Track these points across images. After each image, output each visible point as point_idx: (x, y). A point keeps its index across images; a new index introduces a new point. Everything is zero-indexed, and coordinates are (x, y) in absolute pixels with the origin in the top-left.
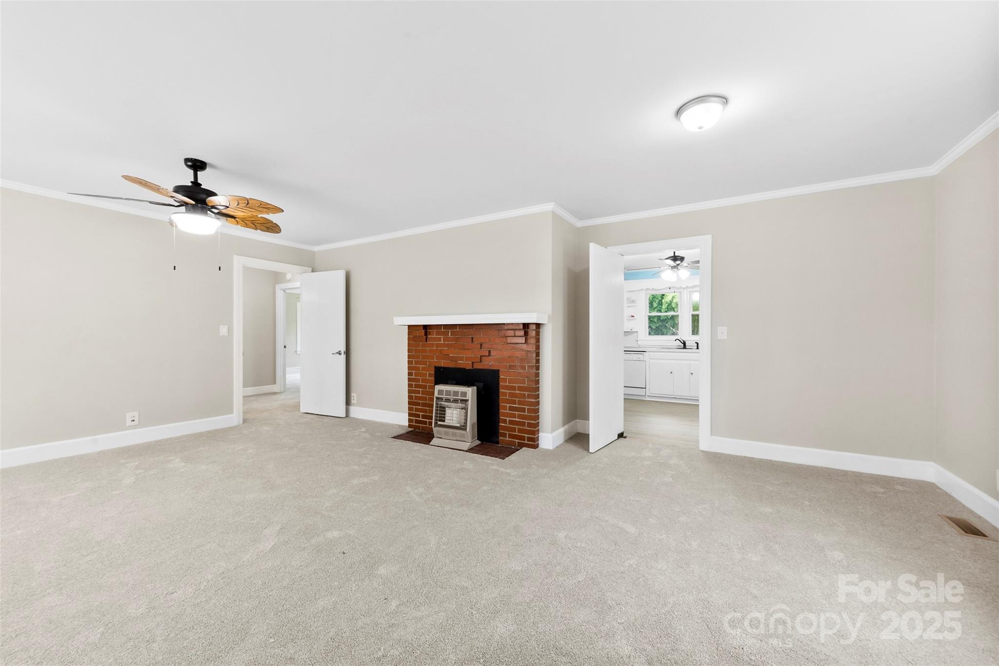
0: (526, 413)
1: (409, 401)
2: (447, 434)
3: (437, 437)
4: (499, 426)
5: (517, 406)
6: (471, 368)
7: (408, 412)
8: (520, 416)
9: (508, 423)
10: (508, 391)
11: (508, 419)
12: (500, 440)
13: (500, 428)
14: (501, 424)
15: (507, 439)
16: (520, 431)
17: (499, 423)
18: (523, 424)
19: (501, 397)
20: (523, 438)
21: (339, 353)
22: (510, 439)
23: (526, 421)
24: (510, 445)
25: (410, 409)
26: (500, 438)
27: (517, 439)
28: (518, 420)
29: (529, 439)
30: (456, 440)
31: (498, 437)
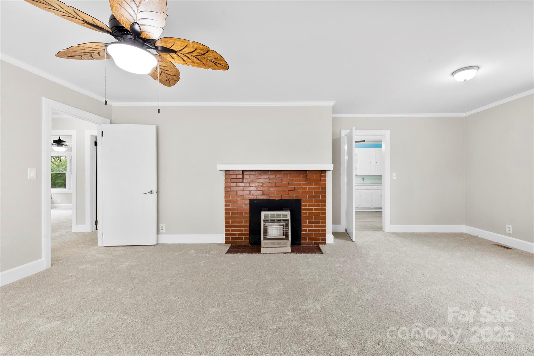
0: (320, 224)
1: (225, 225)
2: (273, 244)
3: (264, 247)
4: (301, 234)
5: (314, 220)
6: (281, 199)
7: (224, 233)
8: (315, 226)
9: (307, 231)
10: (307, 212)
11: (307, 229)
12: (302, 243)
13: (302, 235)
14: (302, 233)
15: (307, 241)
16: (316, 235)
17: (301, 232)
18: (318, 231)
19: (302, 216)
20: (318, 239)
21: (151, 192)
22: (309, 241)
23: (320, 229)
24: (309, 244)
25: (226, 231)
26: (302, 241)
27: (314, 240)
28: (315, 229)
29: (322, 239)
30: (279, 247)
31: (301, 241)
